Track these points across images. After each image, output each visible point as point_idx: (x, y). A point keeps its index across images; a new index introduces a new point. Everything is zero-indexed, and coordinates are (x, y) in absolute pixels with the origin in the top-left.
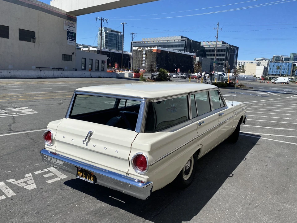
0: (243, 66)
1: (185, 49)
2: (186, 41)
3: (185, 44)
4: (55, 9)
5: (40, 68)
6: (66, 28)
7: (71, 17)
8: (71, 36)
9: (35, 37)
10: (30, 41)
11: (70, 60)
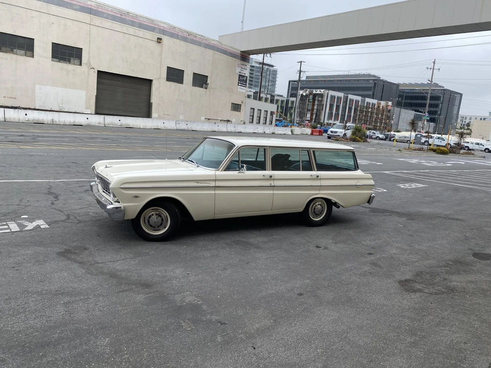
0: (468, 125)
1: (373, 94)
2: (376, 82)
3: (375, 87)
4: (229, 48)
5: (209, 119)
6: (238, 70)
7: (245, 56)
8: (243, 80)
9: (208, 82)
10: (202, 87)
11: (239, 110)
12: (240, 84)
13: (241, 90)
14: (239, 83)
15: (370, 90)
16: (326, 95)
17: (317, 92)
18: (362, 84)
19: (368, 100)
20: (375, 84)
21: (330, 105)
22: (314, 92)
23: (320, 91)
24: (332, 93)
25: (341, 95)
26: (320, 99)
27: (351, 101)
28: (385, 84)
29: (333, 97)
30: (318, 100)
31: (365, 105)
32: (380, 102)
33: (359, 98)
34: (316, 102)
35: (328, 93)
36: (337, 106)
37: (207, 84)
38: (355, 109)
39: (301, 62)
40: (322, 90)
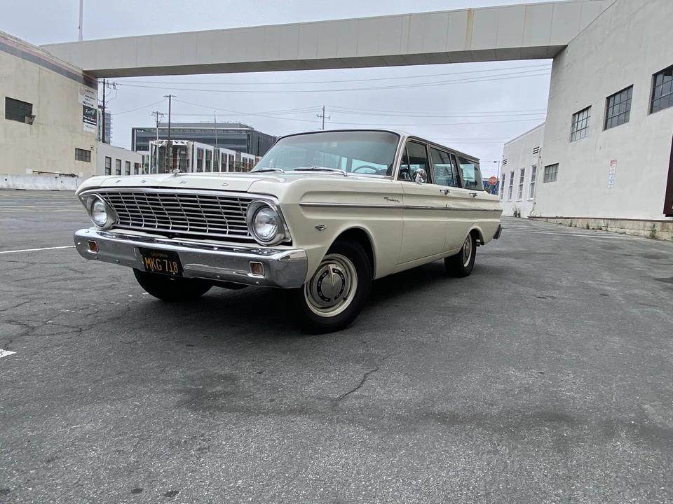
1: (248, 148)
2: (249, 133)
3: (249, 139)
4: (64, 64)
5: (39, 173)
6: (81, 99)
7: (90, 79)
8: (90, 115)
9: (33, 114)
10: (24, 121)
11: (88, 159)
12: (85, 120)
13: (89, 130)
14: (84, 118)
15: (244, 144)
16: (191, 147)
17: (178, 144)
18: (233, 135)
19: (243, 155)
20: (249, 135)
21: (198, 160)
22: (174, 144)
23: (182, 142)
24: (198, 145)
25: (210, 148)
26: (184, 153)
27: (224, 156)
28: (260, 136)
29: (200, 151)
30: (180, 154)
31: (242, 161)
32: (257, 157)
33: (233, 153)
34: (178, 158)
35: (193, 145)
36: (207, 162)
37: (32, 117)
38: (230, 166)
39: (170, 96)
40: (185, 142)
